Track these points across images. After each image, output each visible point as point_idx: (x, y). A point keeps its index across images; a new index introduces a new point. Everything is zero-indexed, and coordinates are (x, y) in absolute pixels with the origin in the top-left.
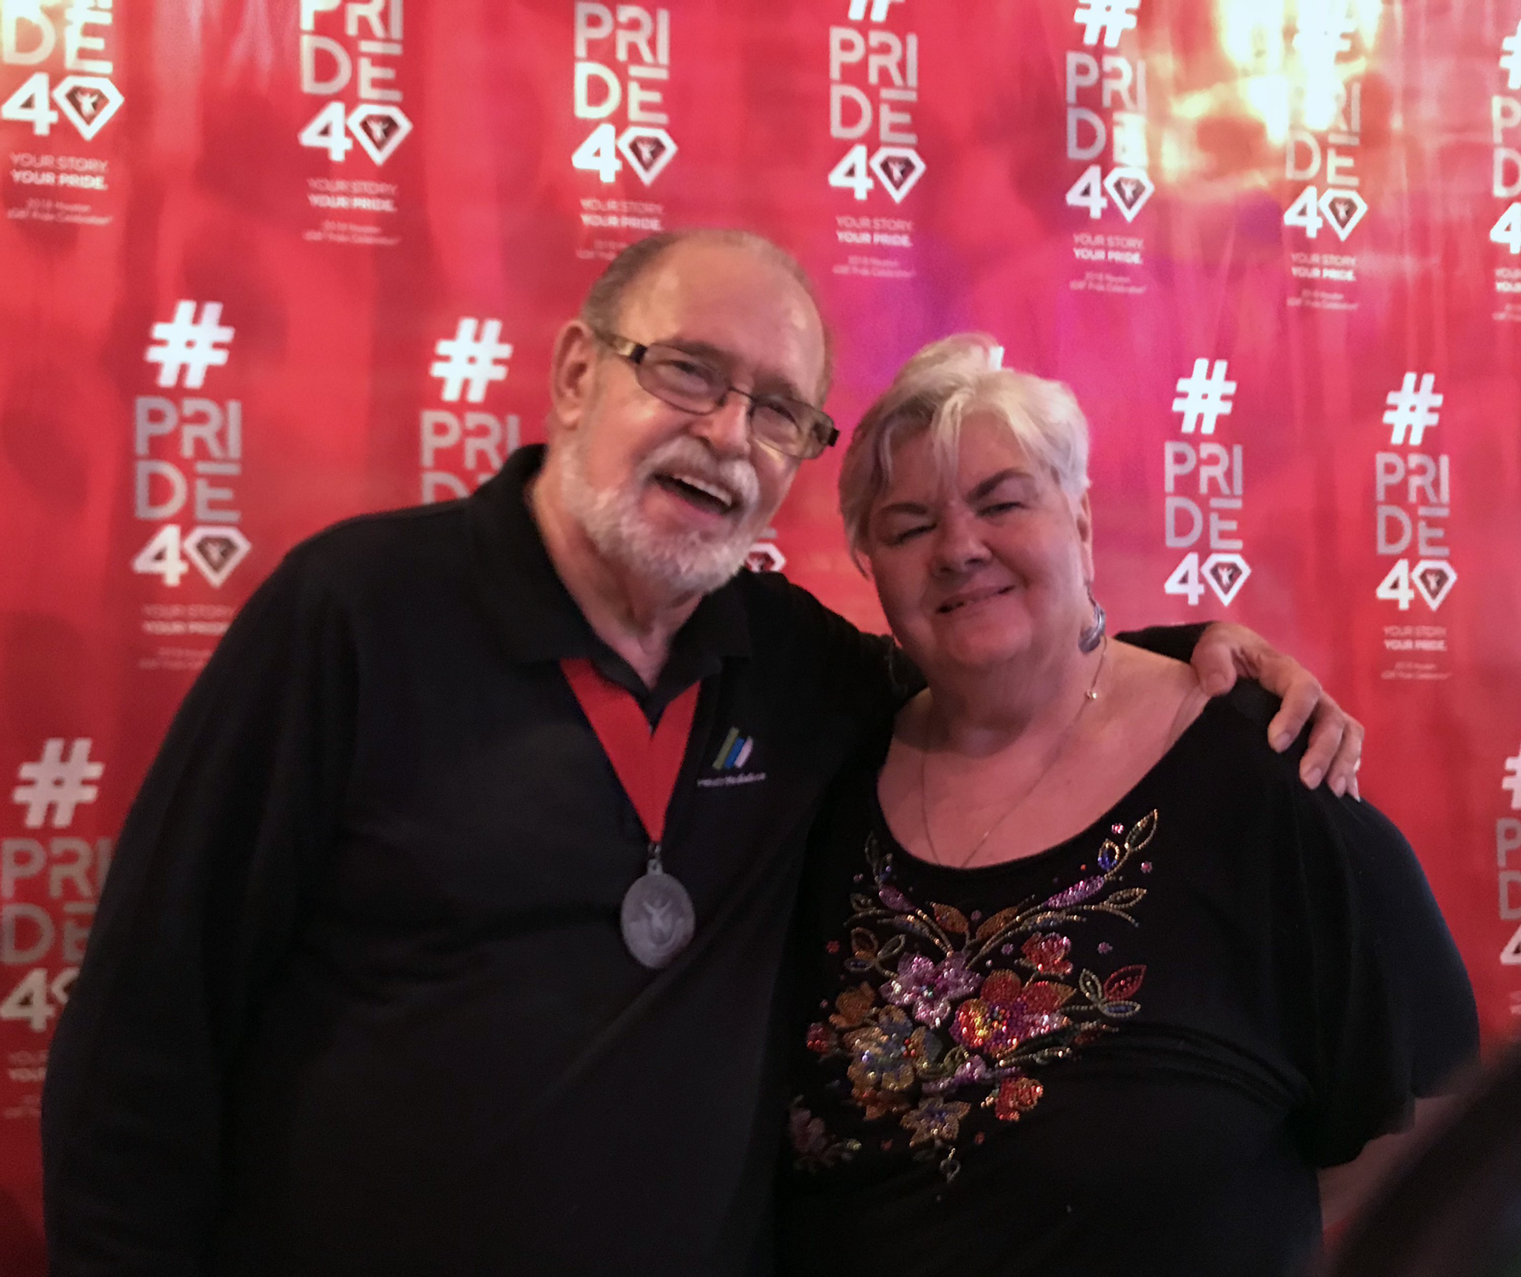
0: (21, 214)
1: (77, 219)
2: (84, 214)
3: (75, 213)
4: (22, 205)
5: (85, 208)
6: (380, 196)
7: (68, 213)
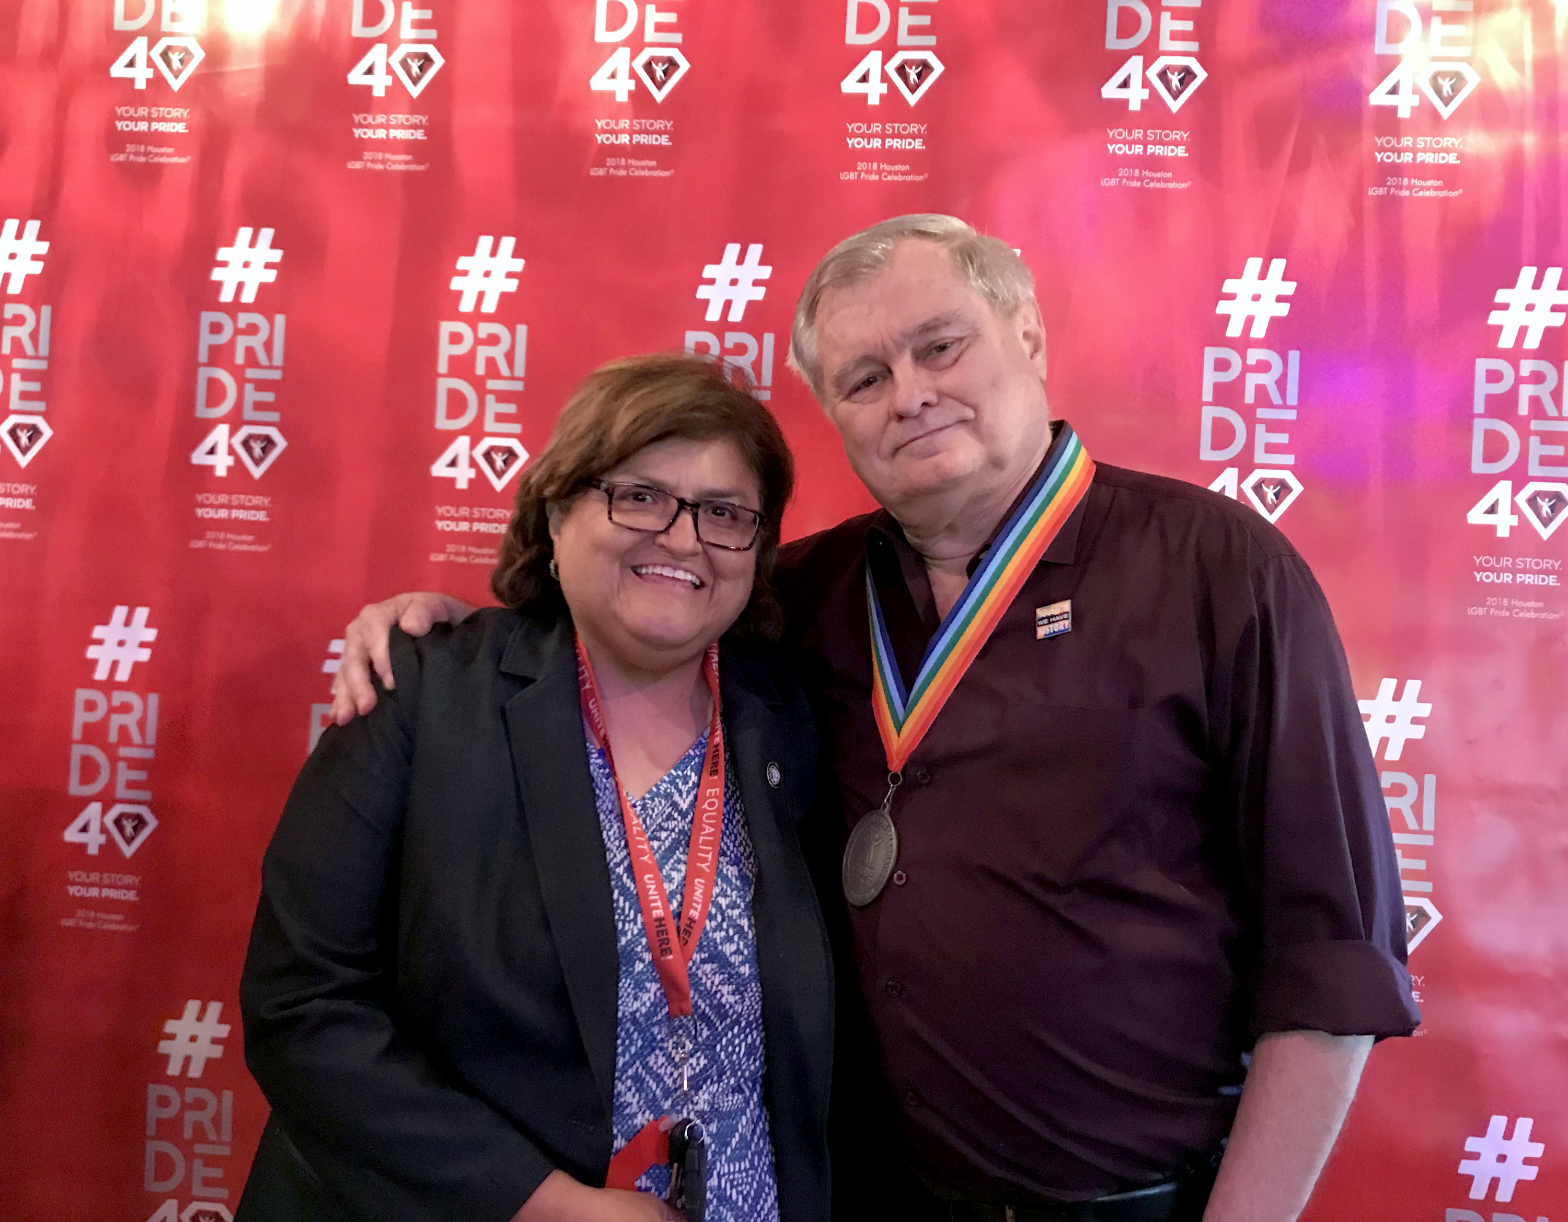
0: (121, 158)
1: (164, 160)
2: (169, 155)
3: (162, 155)
4: (122, 150)
5: (171, 150)
6: (415, 127)
7: (156, 155)
